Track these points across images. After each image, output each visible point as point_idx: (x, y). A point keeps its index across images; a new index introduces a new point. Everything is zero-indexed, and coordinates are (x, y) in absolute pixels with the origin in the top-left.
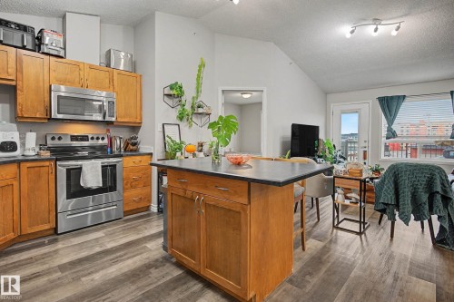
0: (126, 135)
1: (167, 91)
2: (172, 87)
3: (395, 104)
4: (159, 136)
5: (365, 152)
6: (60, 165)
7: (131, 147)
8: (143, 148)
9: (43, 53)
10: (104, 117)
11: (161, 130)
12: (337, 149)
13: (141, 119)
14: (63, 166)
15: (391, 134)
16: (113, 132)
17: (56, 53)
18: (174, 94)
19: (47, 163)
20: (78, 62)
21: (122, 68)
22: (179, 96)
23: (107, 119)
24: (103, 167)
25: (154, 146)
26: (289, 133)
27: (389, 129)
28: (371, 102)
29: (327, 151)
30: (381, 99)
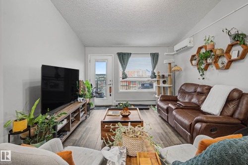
3: (126, 57)
5: (111, 87)
12: (93, 87)
15: (125, 76)
27: (124, 73)
28: (113, 55)
29: (87, 89)
30: (119, 54)
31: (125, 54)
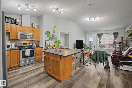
0: (36, 43)
1: (46, 33)
2: (47, 32)
3: (101, 35)
4: (44, 43)
5: (94, 46)
7: (38, 46)
8: (41, 46)
10: (31, 39)
12: (88, 46)
13: (40, 39)
15: (100, 42)
16: (33, 42)
17: (19, 24)
18: (48, 33)
19: (17, 50)
20: (25, 26)
21: (36, 27)
23: (32, 39)
24: (30, 51)
25: (43, 46)
26: (75, 42)
27: (100, 41)
30: (98, 34)
31: (100, 34)
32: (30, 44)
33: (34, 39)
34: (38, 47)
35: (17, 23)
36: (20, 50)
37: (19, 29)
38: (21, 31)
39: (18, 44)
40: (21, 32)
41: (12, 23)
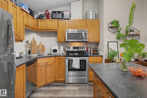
1: (110, 25)
2: (112, 23)
6: (66, 59)
9: (64, 19)
11: (107, 45)
13: (99, 40)
14: (67, 59)
17: (67, 18)
19: (63, 57)
20: (74, 20)
21: (91, 18)
22: (117, 27)
23: (84, 40)
24: (80, 60)
25: (103, 53)
32: (82, 48)
33: (87, 40)
34: (95, 54)
35: (64, 18)
36: (66, 58)
37: (67, 26)
38: (69, 28)
39: (67, 48)
40: (70, 30)
41: (59, 19)
